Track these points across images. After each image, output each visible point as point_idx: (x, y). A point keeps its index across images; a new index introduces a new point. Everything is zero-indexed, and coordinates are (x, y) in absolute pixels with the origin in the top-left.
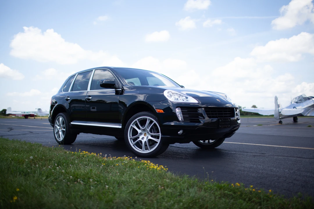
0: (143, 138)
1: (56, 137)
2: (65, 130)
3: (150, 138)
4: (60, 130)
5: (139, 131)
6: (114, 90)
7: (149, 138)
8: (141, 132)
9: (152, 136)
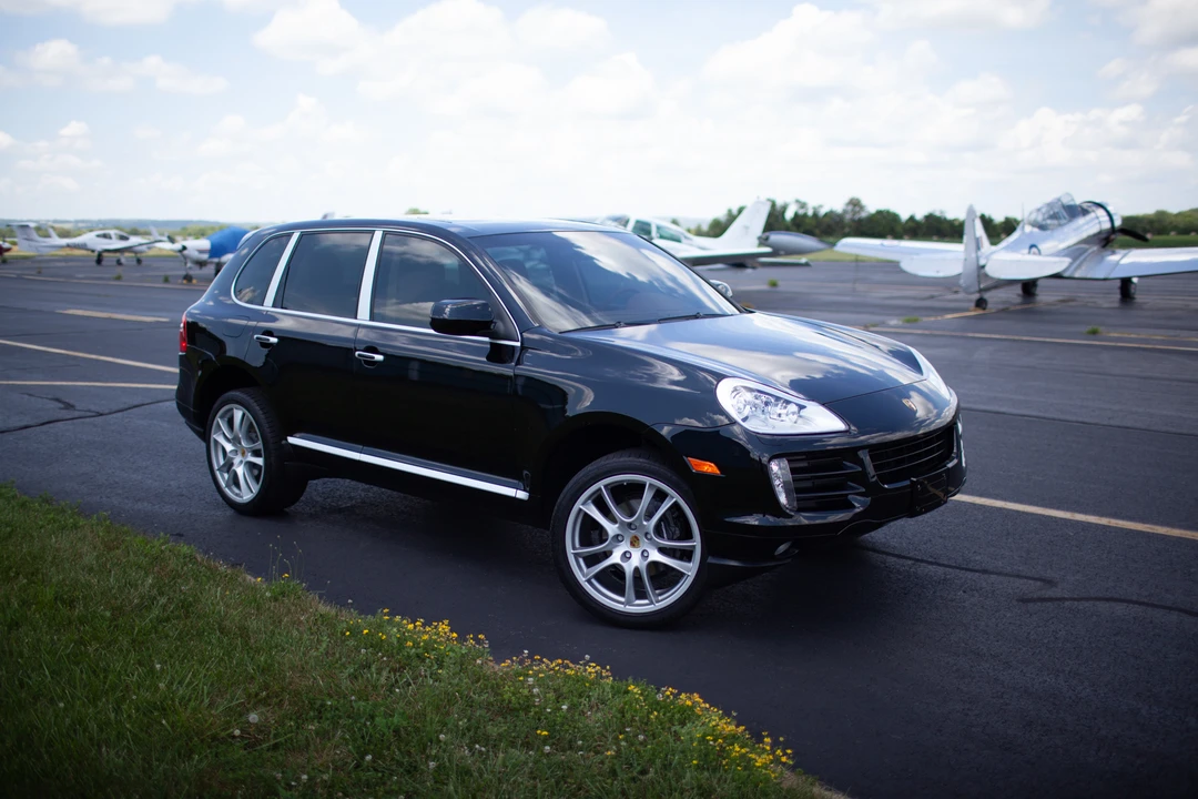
0: (626, 556)
1: (223, 484)
2: (260, 461)
3: (656, 556)
4: (237, 460)
5: (611, 529)
6: (486, 339)
7: (651, 559)
8: (618, 532)
9: (662, 550)
